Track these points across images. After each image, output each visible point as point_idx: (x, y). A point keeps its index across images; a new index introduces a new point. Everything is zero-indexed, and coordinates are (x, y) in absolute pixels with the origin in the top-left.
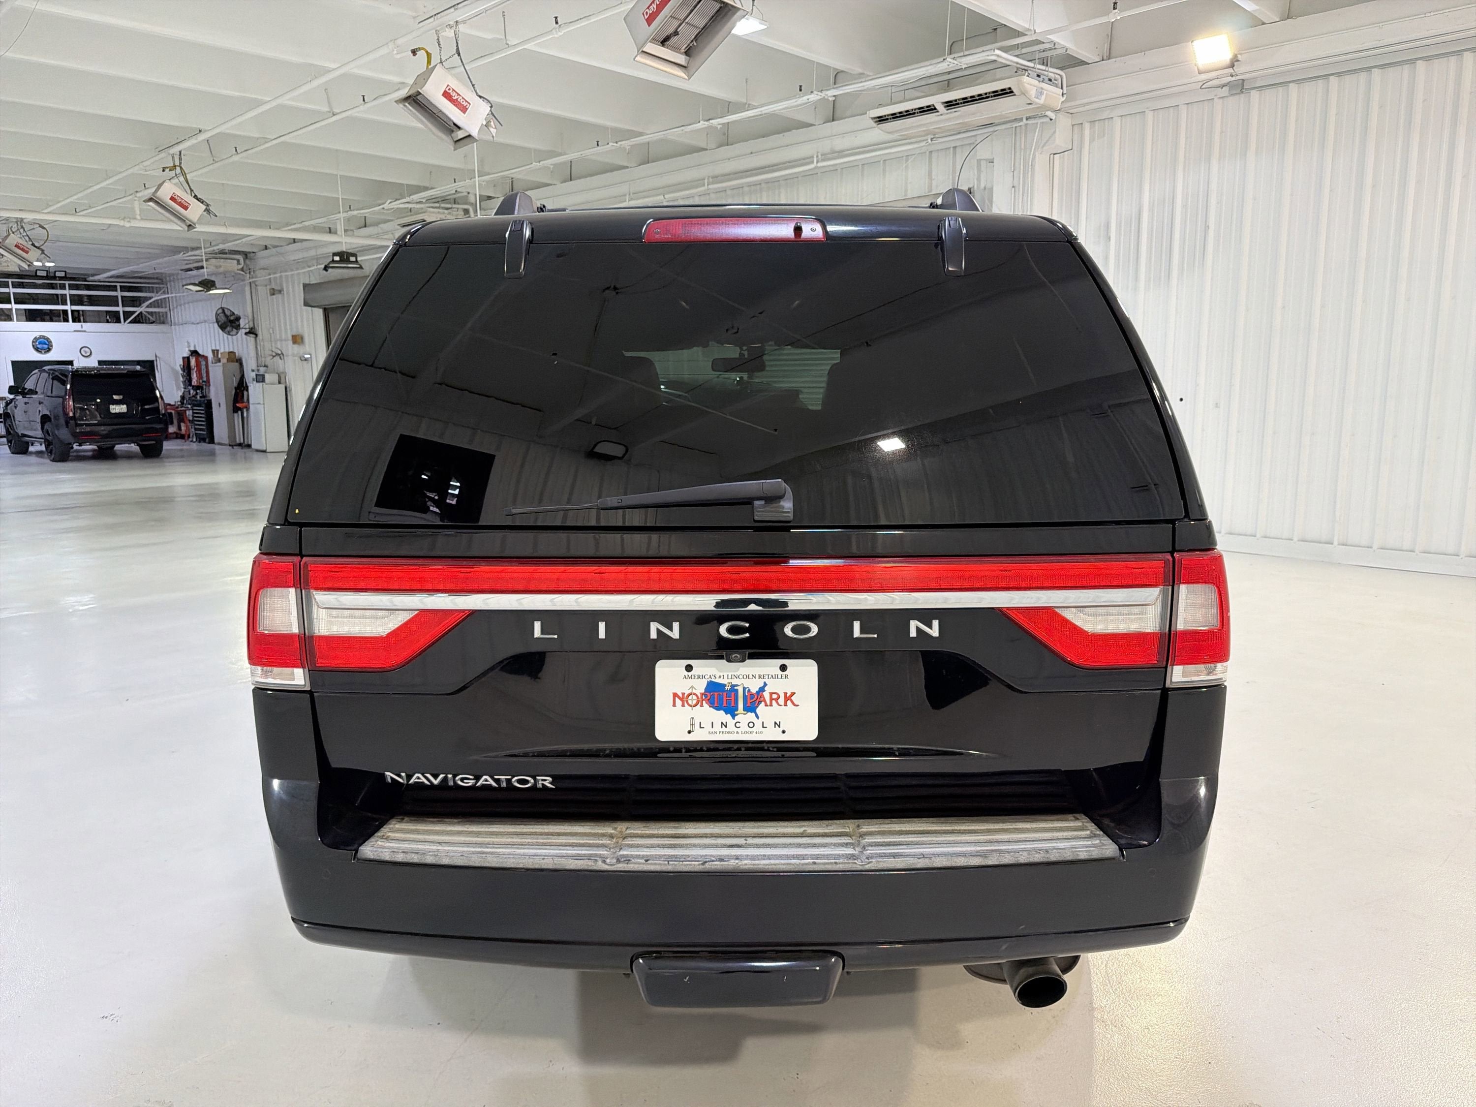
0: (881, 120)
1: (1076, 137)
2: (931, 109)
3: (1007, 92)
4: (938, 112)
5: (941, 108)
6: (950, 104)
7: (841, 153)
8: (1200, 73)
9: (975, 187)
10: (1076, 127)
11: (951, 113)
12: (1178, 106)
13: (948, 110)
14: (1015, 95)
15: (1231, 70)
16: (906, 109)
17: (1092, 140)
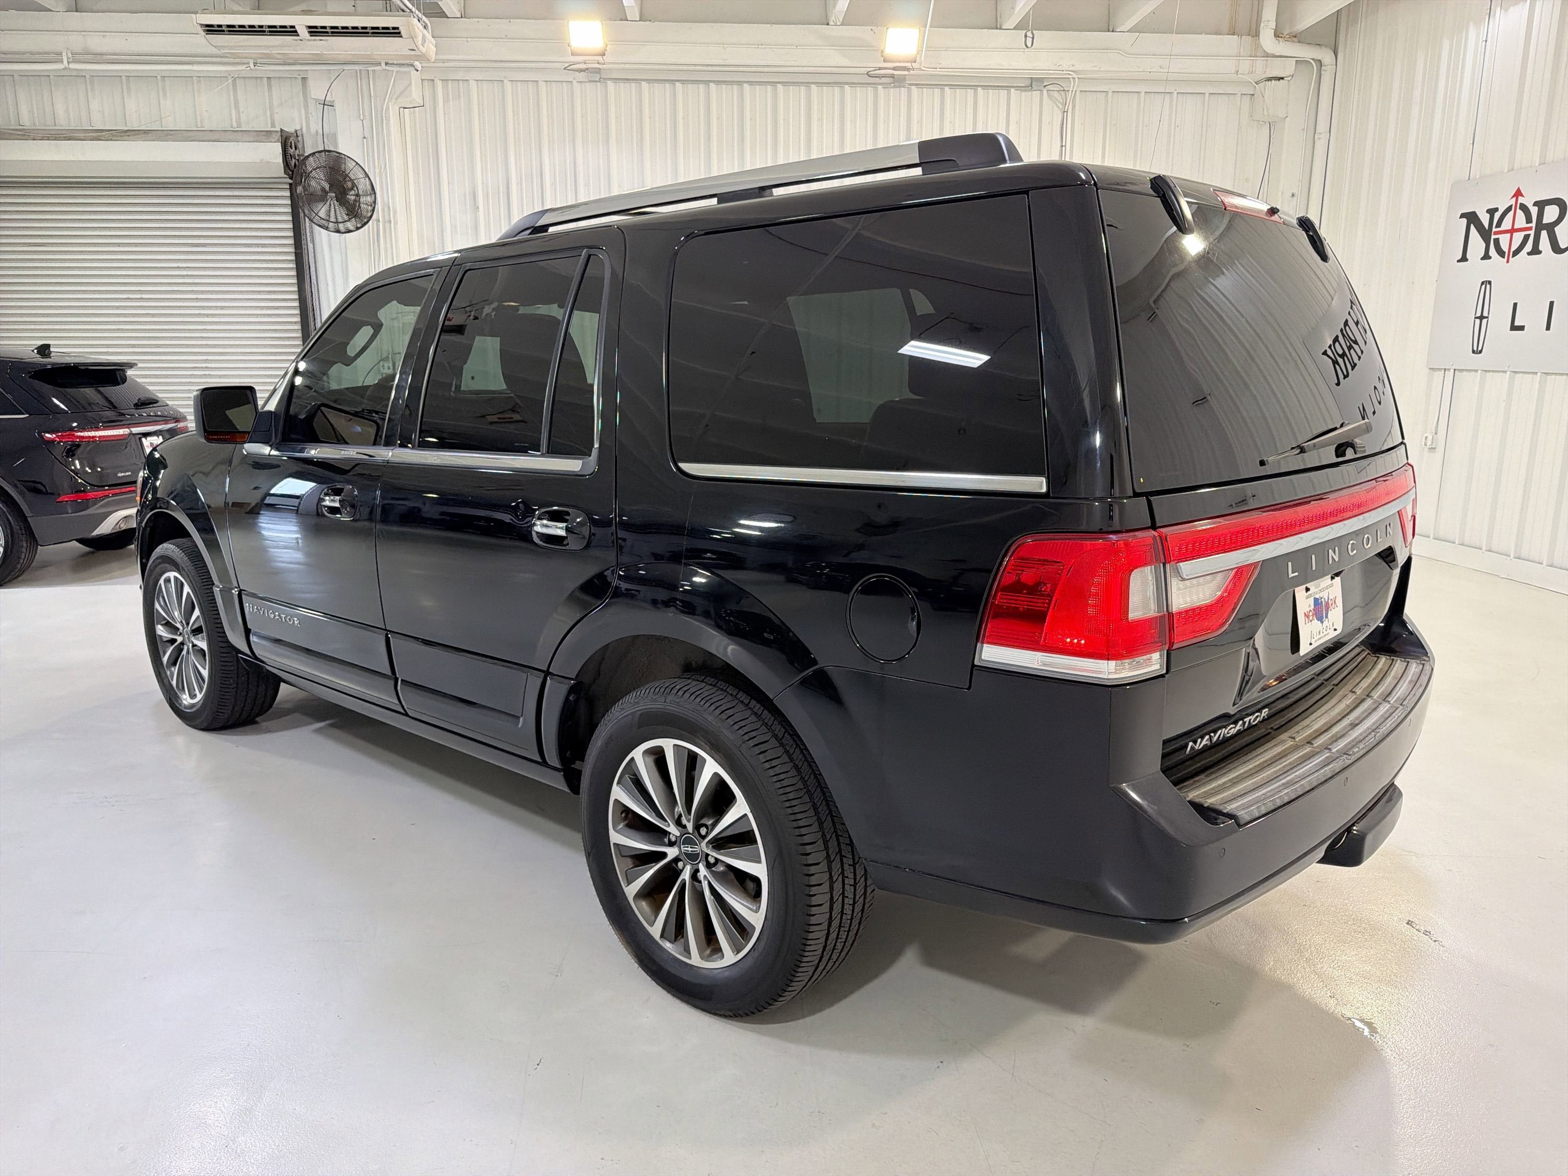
0: (211, 29)
1: (427, 93)
2: (291, 31)
3: (394, 32)
4: (298, 35)
5: (303, 32)
6: (314, 31)
7: (98, 57)
8: (573, 54)
9: (304, 129)
10: (426, 83)
11: (314, 40)
12: (537, 81)
13: (311, 36)
14: (401, 37)
15: (600, 58)
16: (261, 24)
17: (447, 100)
